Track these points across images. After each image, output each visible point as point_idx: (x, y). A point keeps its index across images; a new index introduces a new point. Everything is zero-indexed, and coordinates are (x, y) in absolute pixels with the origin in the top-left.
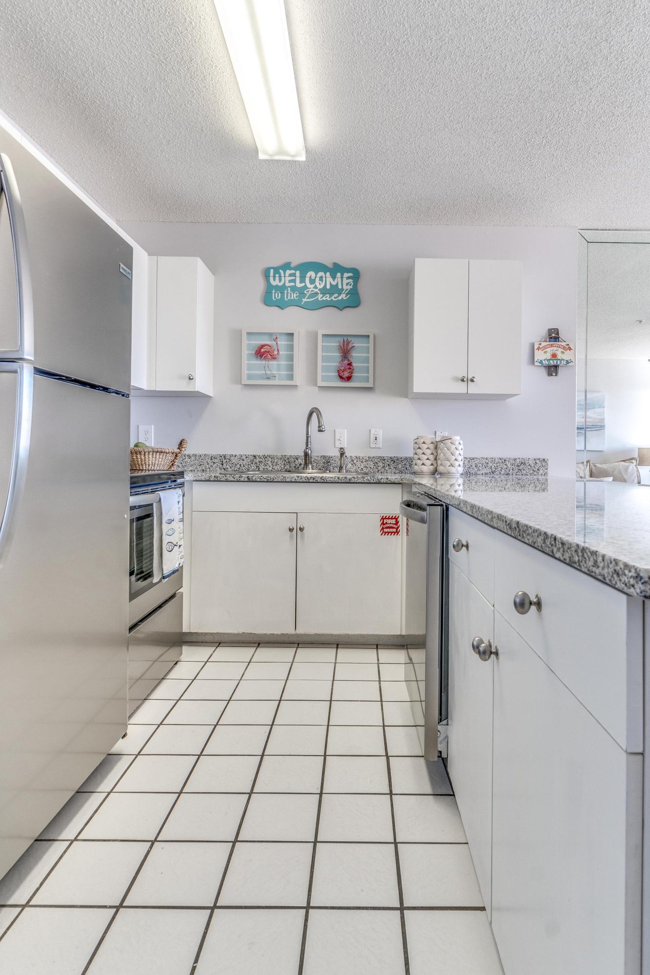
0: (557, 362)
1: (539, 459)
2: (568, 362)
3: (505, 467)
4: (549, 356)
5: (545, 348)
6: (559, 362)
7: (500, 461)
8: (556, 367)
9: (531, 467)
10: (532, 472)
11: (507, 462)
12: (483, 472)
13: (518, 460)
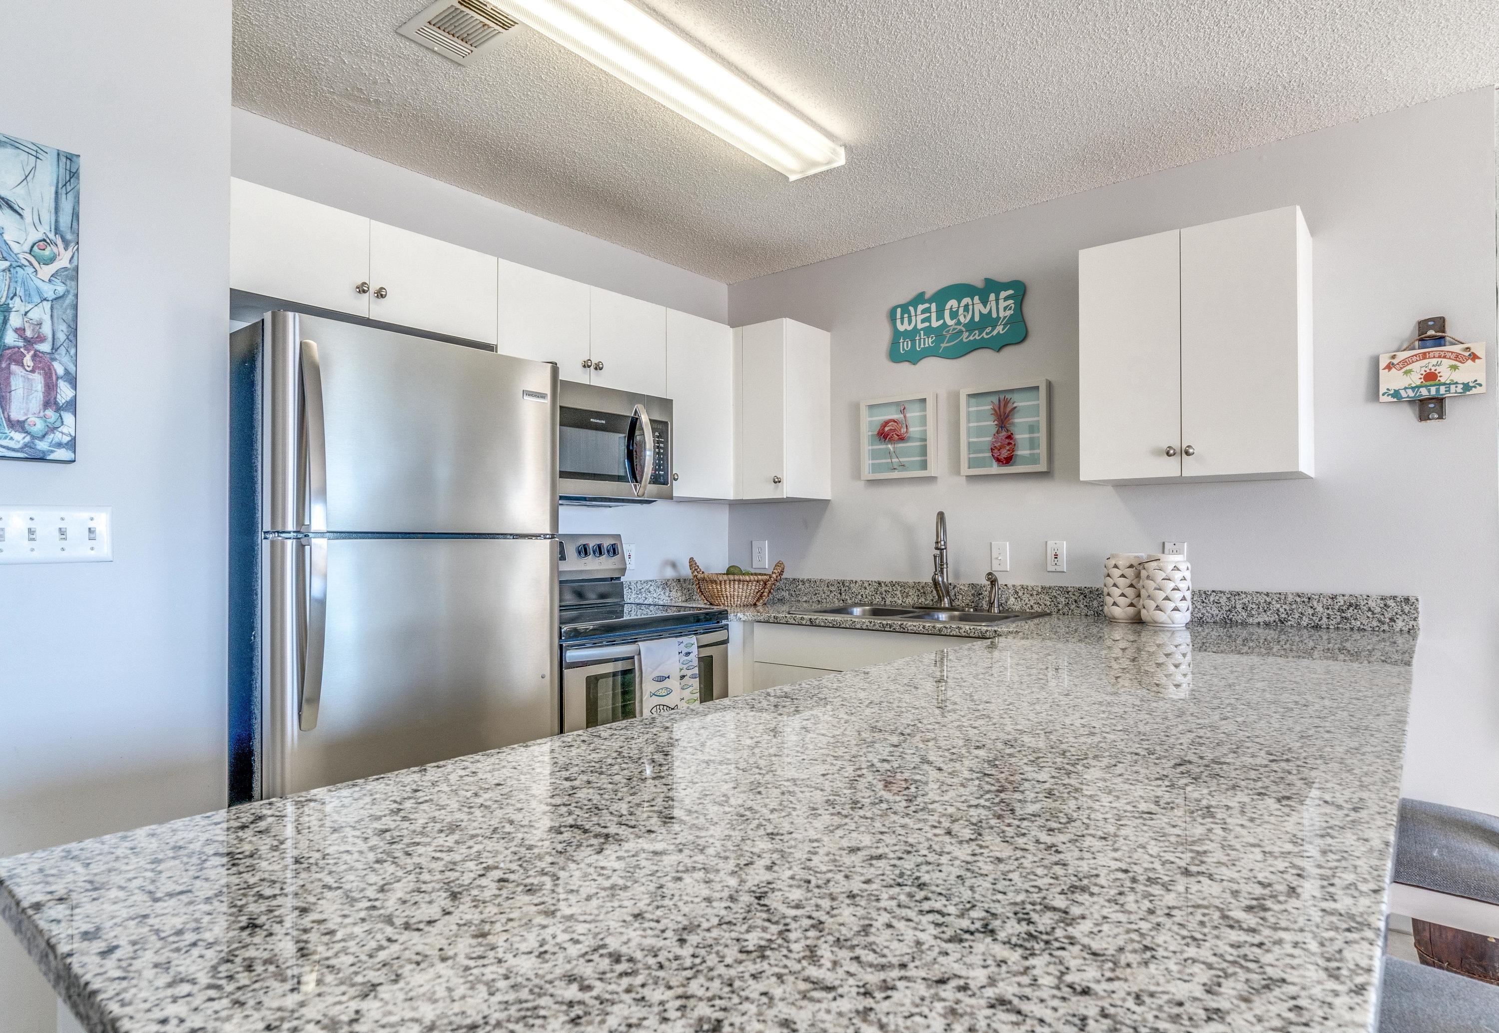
0: (1438, 390)
1: (1394, 598)
2: (1467, 387)
3: (1311, 611)
4: (1416, 379)
5: (1405, 362)
6: (1442, 389)
7: (1298, 599)
8: (1440, 401)
9: (1373, 613)
10: (1375, 623)
11: (1315, 603)
12: (1260, 620)
13: (1341, 601)
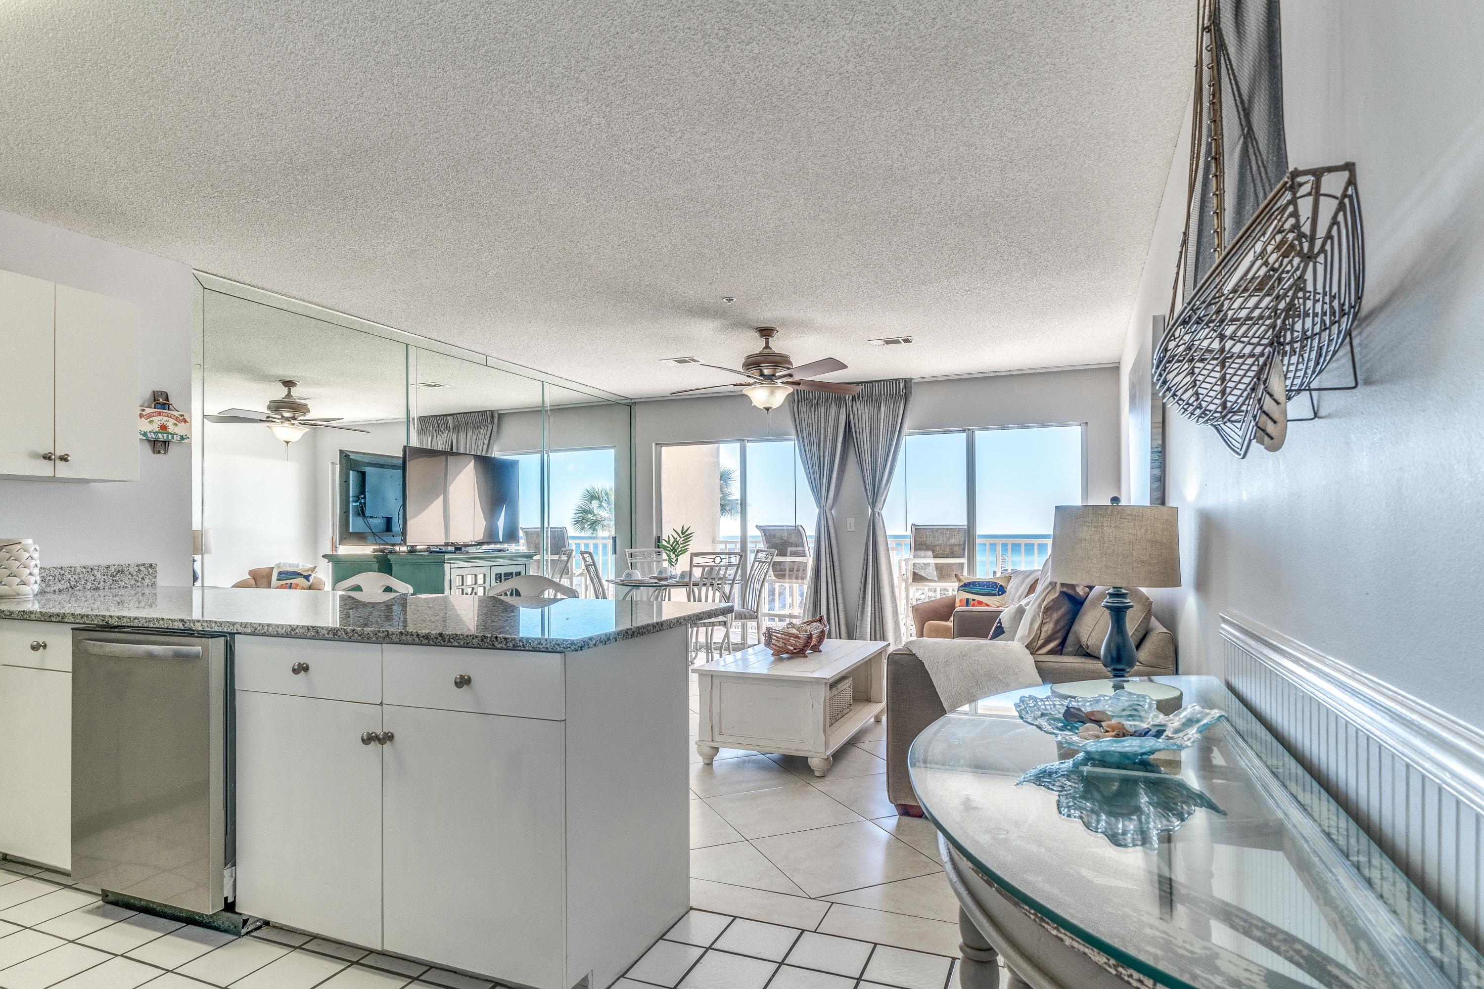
0: (168, 437)
1: (144, 565)
2: (182, 438)
3: (93, 578)
4: (156, 428)
5: (150, 415)
6: (170, 436)
7: (84, 570)
8: (166, 443)
9: (132, 576)
10: (133, 582)
11: (96, 572)
12: (56, 588)
13: (112, 568)
